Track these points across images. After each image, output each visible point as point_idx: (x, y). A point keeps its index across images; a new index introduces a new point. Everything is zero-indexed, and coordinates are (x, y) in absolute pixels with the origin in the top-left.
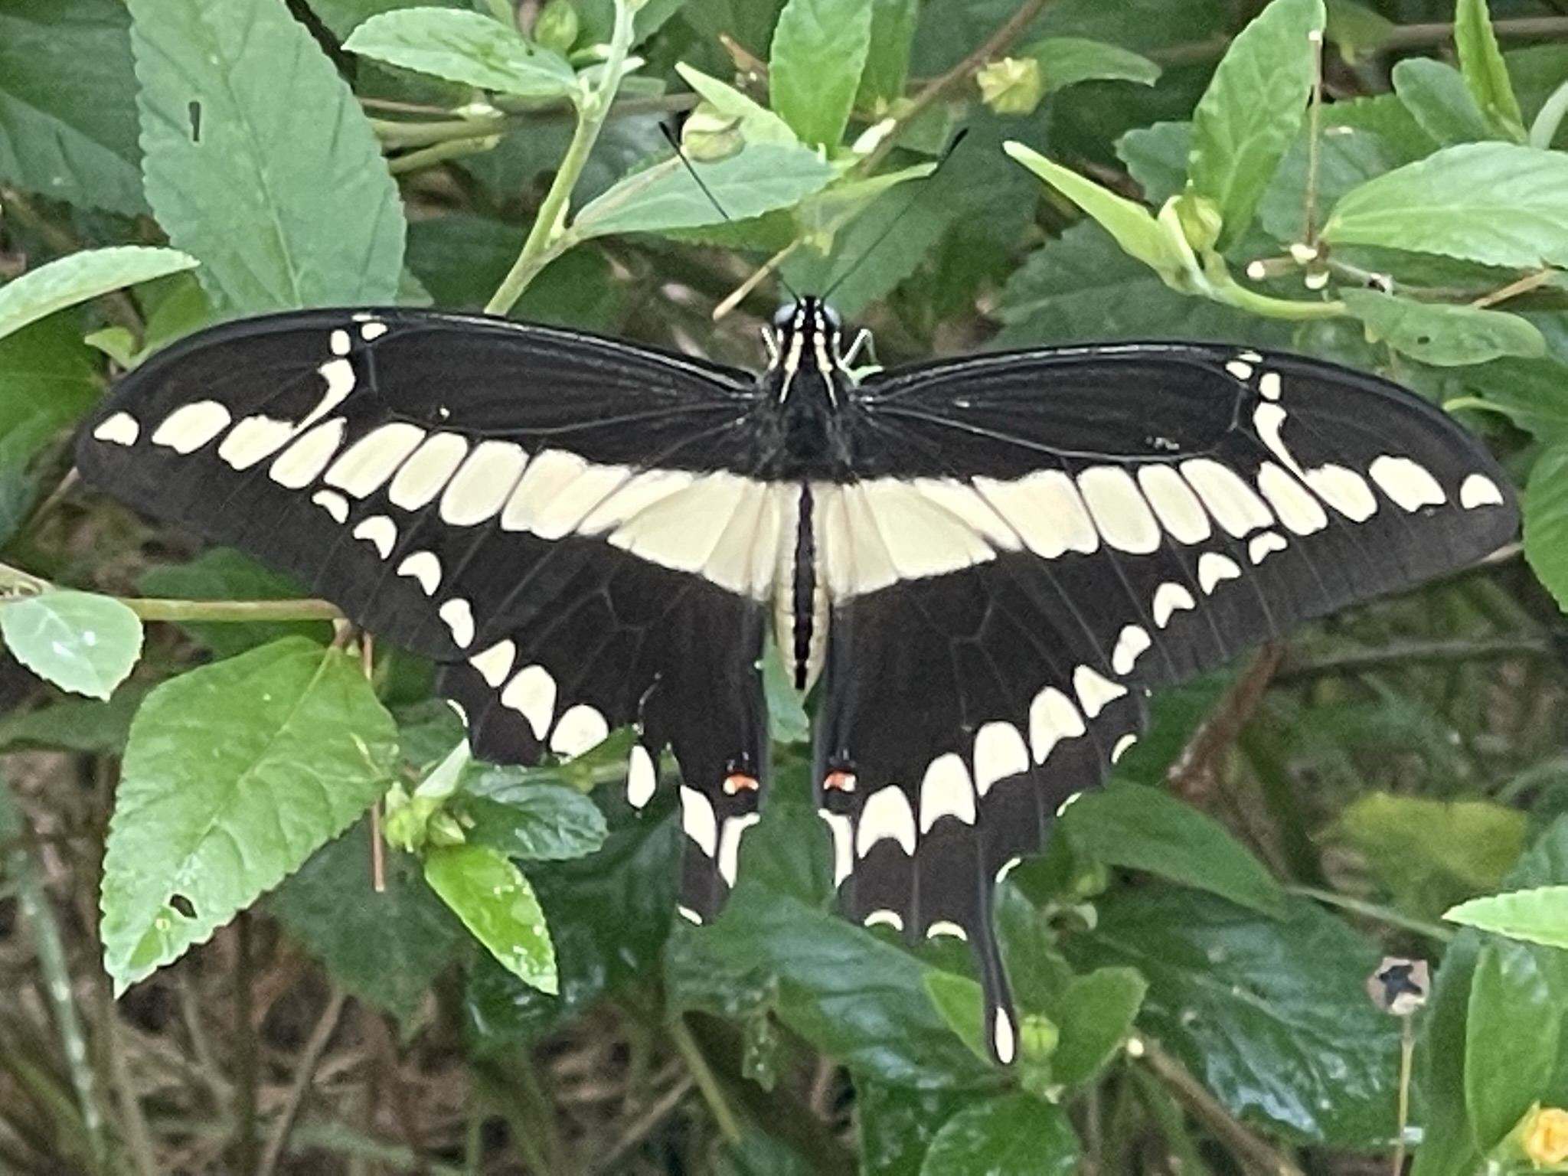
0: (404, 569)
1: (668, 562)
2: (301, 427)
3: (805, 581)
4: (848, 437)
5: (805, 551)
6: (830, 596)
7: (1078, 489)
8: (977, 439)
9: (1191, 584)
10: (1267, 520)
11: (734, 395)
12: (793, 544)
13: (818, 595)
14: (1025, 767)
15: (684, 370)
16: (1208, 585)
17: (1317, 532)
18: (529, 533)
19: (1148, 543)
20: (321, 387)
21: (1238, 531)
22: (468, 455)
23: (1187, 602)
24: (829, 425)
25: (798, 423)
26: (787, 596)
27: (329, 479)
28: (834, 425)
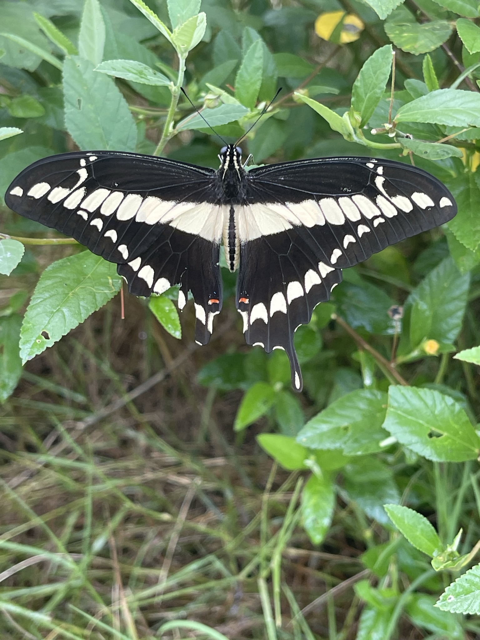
0: (106, 235)
1: (188, 231)
2: (72, 190)
3: (232, 236)
4: (245, 190)
5: (232, 226)
6: (240, 241)
7: (319, 205)
8: (287, 189)
9: (355, 235)
10: (379, 213)
11: (208, 177)
12: (228, 224)
13: (236, 241)
14: (303, 295)
15: (192, 169)
16: (360, 234)
17: (394, 216)
18: (144, 223)
19: (341, 221)
20: (78, 177)
21: (370, 217)
22: (124, 198)
23: (353, 240)
24: (239, 187)
25: (228, 186)
26: (227, 241)
27: (82, 206)
28: (240, 186)
